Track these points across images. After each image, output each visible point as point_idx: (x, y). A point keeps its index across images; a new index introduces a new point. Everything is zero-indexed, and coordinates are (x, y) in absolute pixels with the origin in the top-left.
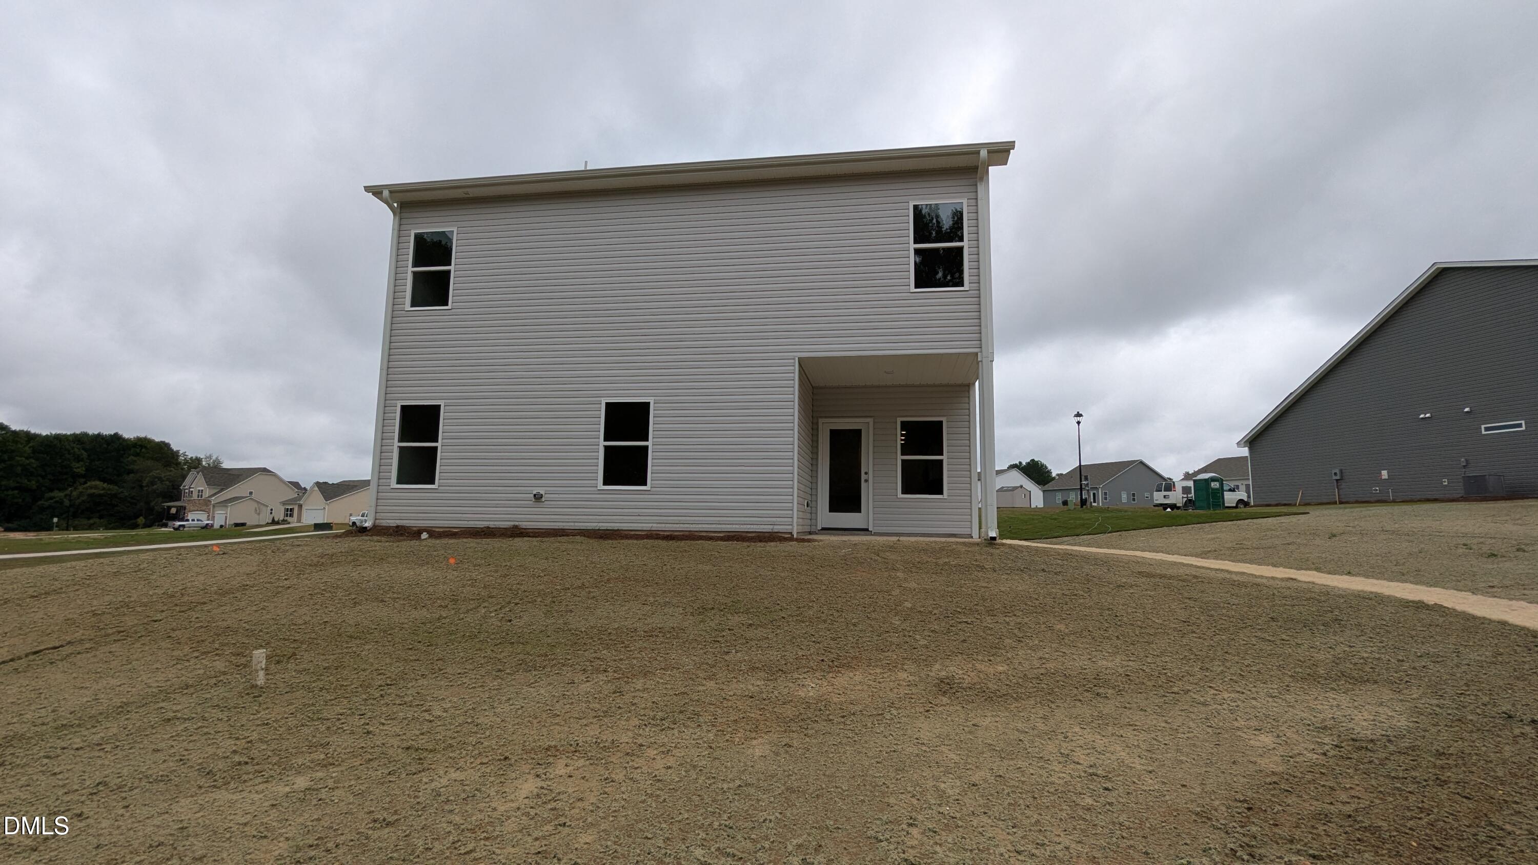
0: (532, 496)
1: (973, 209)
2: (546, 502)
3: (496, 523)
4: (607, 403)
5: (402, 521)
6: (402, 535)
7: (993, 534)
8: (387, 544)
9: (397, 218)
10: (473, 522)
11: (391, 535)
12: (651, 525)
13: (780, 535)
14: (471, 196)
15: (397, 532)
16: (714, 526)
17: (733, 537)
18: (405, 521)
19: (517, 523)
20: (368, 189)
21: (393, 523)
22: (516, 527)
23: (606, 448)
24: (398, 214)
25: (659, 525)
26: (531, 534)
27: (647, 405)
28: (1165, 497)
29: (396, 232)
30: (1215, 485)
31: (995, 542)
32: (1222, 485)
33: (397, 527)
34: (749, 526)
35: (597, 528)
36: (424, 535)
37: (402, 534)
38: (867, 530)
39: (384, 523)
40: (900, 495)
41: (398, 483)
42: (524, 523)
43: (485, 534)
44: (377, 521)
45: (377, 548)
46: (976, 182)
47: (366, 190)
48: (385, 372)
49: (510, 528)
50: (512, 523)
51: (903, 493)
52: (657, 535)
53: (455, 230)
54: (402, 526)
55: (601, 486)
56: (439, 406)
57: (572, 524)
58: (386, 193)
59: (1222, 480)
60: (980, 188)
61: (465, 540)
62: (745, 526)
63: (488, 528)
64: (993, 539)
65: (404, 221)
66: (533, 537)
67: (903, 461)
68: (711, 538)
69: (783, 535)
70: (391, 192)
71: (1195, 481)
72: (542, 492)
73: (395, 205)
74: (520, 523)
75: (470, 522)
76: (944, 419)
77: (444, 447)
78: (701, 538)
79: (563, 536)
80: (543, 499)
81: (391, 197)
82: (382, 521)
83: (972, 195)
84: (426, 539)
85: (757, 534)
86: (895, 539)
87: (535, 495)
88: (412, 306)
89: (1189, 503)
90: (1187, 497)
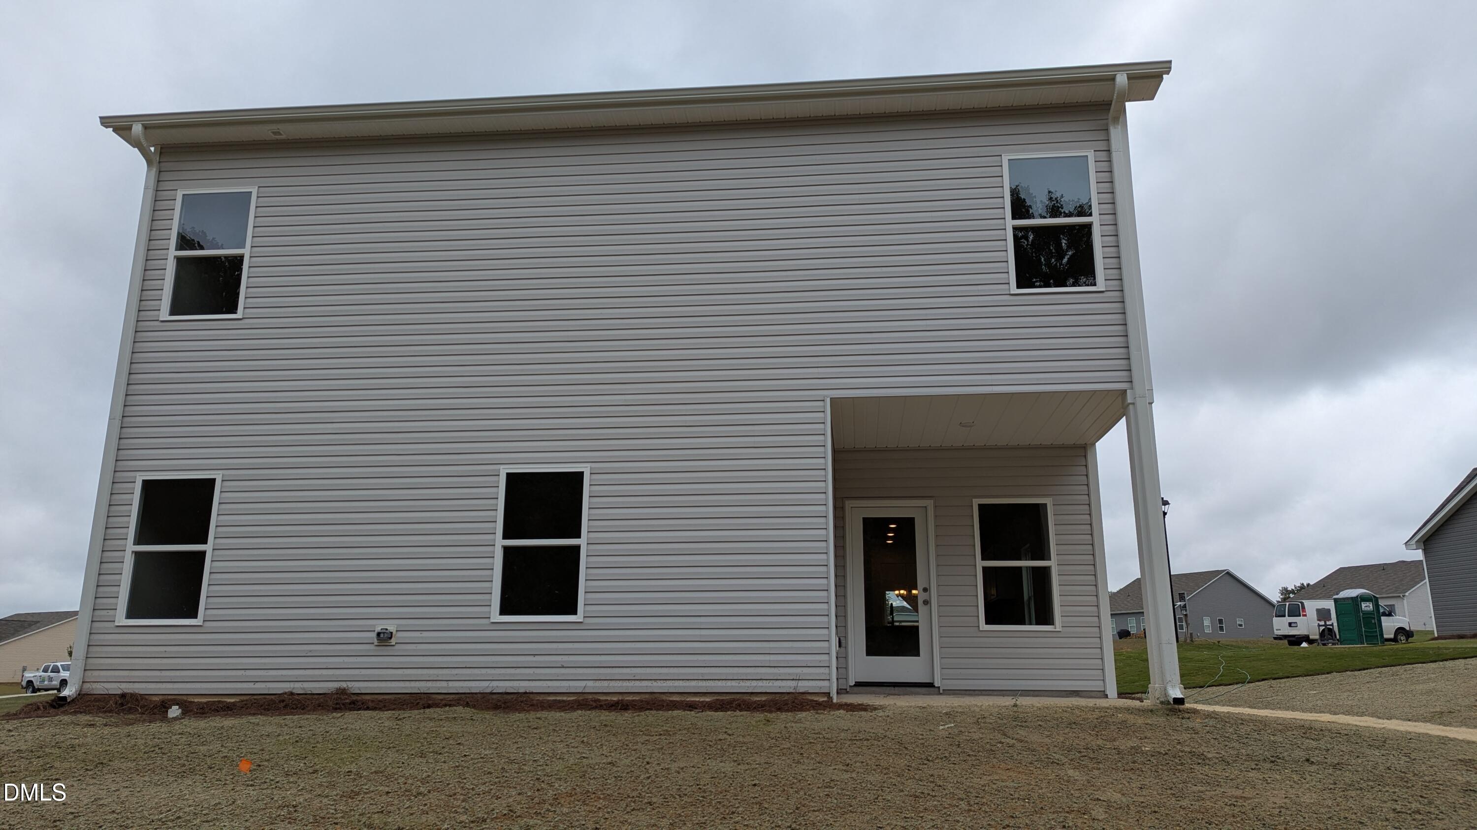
0: (374, 635)
1: (1104, 166)
2: (398, 647)
3: (306, 685)
4: (508, 475)
5: (131, 686)
6: (130, 711)
7: (1176, 692)
8: (107, 731)
9: (154, 170)
10: (263, 685)
11: (111, 711)
12: (583, 684)
13: (810, 697)
14: (283, 137)
15: (122, 705)
16: (693, 683)
17: (730, 702)
18: (137, 686)
19: (344, 685)
20: (106, 121)
21: (115, 689)
22: (342, 692)
23: (506, 549)
24: (156, 164)
25: (598, 684)
26: (370, 704)
27: (578, 477)
28: (1290, 624)
29: (151, 192)
30: (1367, 606)
31: (1181, 707)
32: (1377, 606)
33: (123, 695)
34: (754, 683)
35: (488, 691)
36: (174, 712)
37: (130, 708)
38: (930, 685)
39: (99, 689)
40: (984, 627)
41: (129, 616)
42: (357, 685)
43: (285, 707)
44: (87, 686)
45: (89, 739)
46: (1107, 125)
47: (102, 124)
48: (117, 423)
49: (332, 694)
50: (336, 685)
51: (988, 622)
52: (596, 701)
53: (254, 191)
54: (132, 695)
55: (496, 617)
56: (214, 480)
57: (444, 684)
58: (137, 128)
59: (1377, 599)
60: (1115, 132)
61: (253, 719)
62: (748, 683)
63: (292, 694)
64: (1179, 701)
65: (165, 176)
66: (374, 709)
67: (985, 569)
68: (691, 707)
69: (816, 698)
70: (145, 127)
71: (1336, 601)
72: (392, 629)
73: (152, 149)
74: (350, 684)
75: (258, 685)
76: (1048, 501)
77: (217, 552)
78: (674, 706)
79: (429, 707)
80: (393, 641)
81: (145, 135)
82: (95, 686)
83: (1102, 145)
84: (175, 719)
85: (770, 697)
86: (1008, 701)
87: (379, 634)
88: (172, 313)
89: (1327, 634)
90: (1325, 625)
